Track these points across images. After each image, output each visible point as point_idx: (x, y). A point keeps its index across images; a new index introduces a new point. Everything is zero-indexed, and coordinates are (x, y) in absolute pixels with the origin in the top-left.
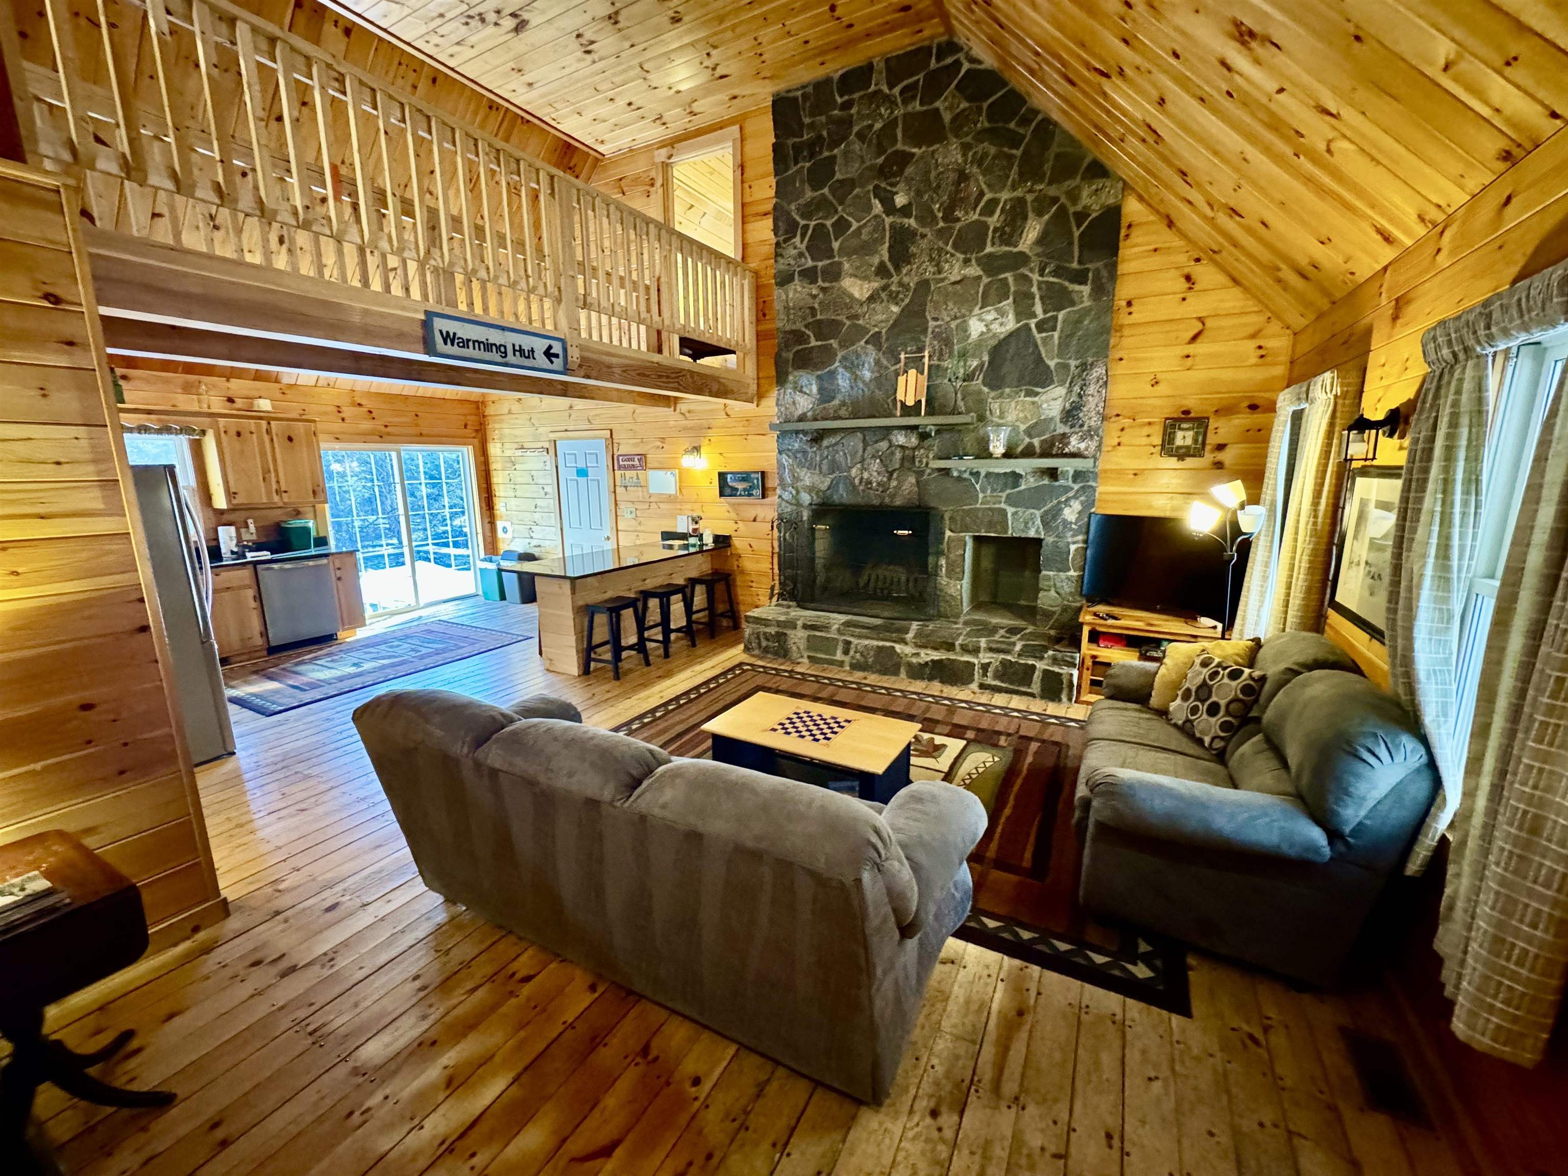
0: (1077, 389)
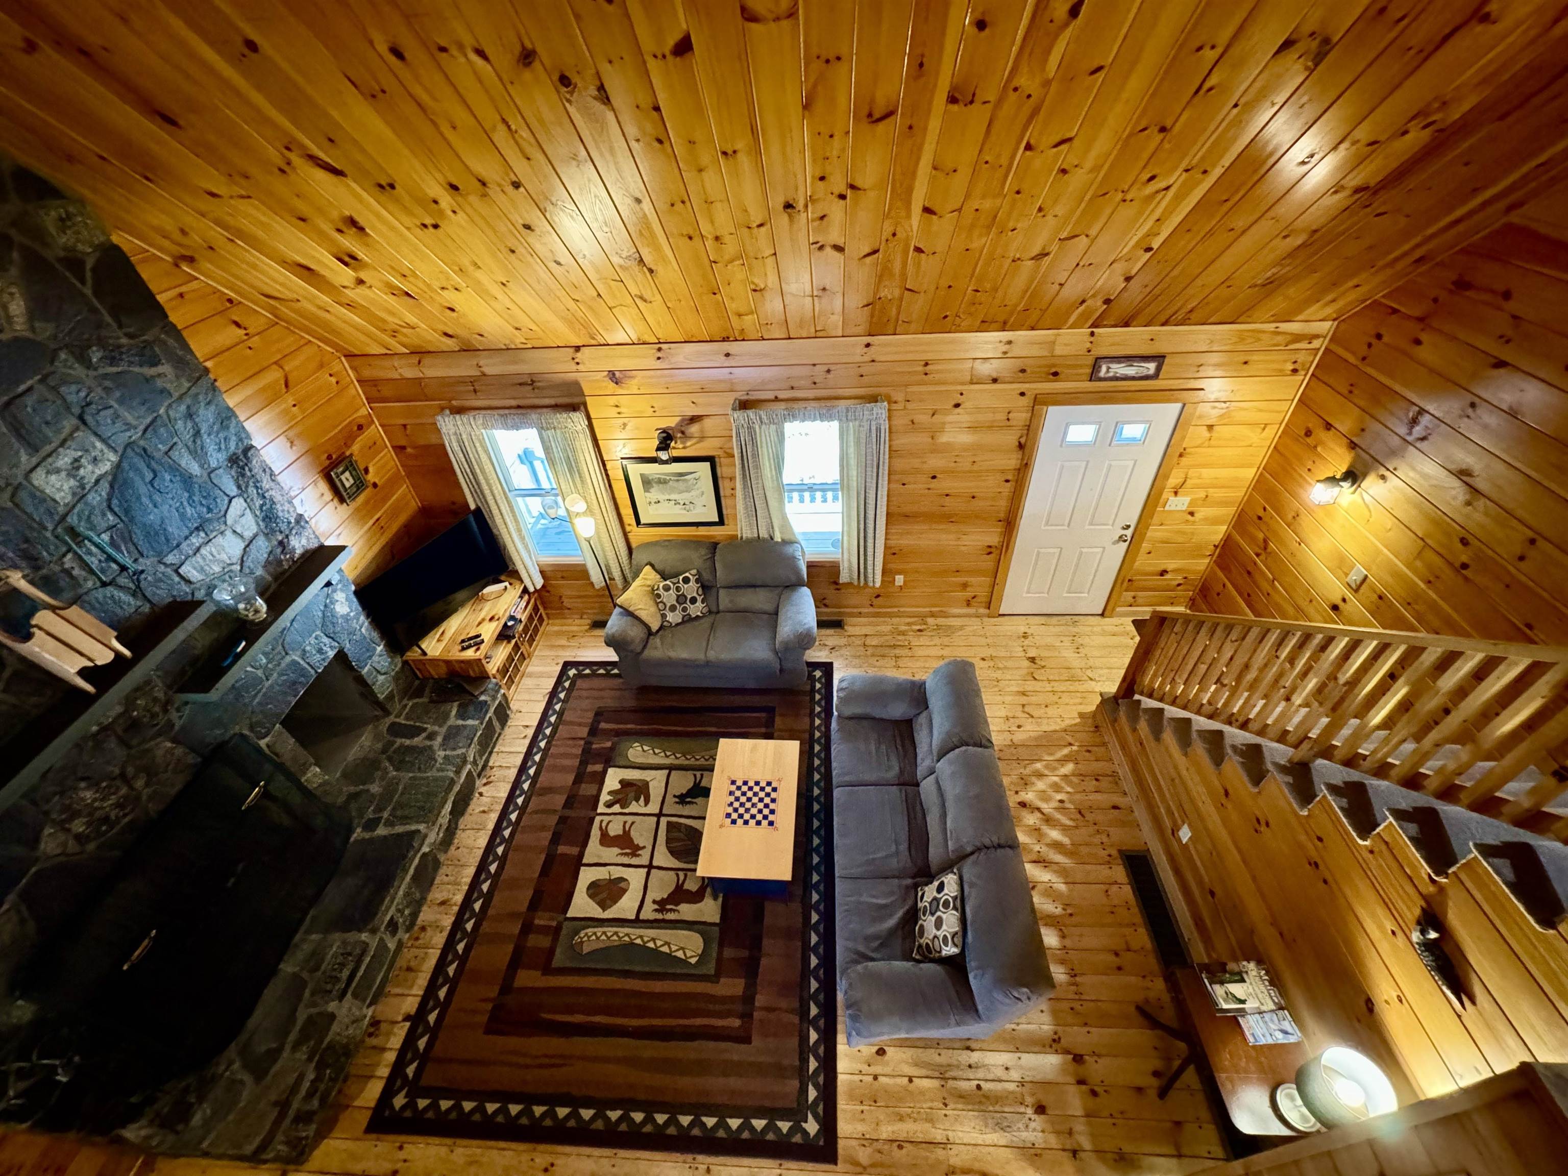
0: (252, 490)
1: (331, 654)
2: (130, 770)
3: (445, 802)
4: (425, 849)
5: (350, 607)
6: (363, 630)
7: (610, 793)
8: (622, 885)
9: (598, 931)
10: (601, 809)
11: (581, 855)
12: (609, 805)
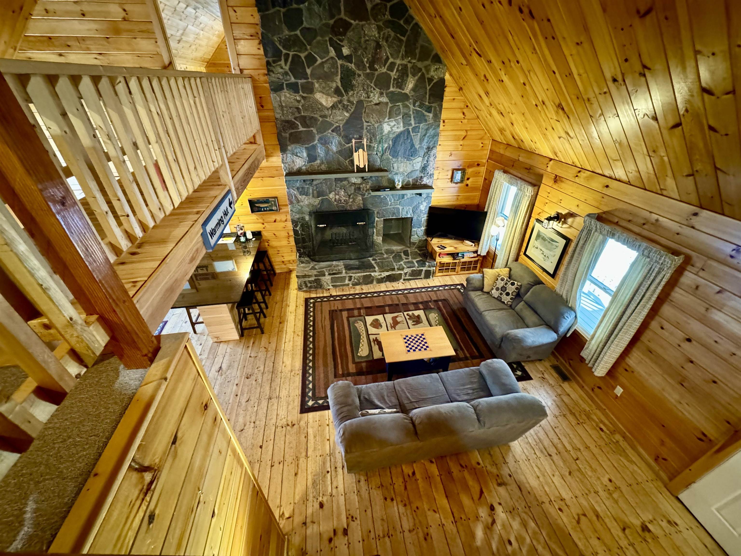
0: (426, 158)
1: (409, 216)
2: (351, 197)
3: (388, 271)
4: (373, 274)
5: (425, 209)
6: (423, 219)
7: (413, 314)
8: (380, 327)
9: (363, 326)
10: (405, 313)
11: (386, 313)
12: (408, 315)
